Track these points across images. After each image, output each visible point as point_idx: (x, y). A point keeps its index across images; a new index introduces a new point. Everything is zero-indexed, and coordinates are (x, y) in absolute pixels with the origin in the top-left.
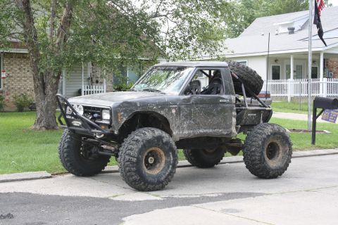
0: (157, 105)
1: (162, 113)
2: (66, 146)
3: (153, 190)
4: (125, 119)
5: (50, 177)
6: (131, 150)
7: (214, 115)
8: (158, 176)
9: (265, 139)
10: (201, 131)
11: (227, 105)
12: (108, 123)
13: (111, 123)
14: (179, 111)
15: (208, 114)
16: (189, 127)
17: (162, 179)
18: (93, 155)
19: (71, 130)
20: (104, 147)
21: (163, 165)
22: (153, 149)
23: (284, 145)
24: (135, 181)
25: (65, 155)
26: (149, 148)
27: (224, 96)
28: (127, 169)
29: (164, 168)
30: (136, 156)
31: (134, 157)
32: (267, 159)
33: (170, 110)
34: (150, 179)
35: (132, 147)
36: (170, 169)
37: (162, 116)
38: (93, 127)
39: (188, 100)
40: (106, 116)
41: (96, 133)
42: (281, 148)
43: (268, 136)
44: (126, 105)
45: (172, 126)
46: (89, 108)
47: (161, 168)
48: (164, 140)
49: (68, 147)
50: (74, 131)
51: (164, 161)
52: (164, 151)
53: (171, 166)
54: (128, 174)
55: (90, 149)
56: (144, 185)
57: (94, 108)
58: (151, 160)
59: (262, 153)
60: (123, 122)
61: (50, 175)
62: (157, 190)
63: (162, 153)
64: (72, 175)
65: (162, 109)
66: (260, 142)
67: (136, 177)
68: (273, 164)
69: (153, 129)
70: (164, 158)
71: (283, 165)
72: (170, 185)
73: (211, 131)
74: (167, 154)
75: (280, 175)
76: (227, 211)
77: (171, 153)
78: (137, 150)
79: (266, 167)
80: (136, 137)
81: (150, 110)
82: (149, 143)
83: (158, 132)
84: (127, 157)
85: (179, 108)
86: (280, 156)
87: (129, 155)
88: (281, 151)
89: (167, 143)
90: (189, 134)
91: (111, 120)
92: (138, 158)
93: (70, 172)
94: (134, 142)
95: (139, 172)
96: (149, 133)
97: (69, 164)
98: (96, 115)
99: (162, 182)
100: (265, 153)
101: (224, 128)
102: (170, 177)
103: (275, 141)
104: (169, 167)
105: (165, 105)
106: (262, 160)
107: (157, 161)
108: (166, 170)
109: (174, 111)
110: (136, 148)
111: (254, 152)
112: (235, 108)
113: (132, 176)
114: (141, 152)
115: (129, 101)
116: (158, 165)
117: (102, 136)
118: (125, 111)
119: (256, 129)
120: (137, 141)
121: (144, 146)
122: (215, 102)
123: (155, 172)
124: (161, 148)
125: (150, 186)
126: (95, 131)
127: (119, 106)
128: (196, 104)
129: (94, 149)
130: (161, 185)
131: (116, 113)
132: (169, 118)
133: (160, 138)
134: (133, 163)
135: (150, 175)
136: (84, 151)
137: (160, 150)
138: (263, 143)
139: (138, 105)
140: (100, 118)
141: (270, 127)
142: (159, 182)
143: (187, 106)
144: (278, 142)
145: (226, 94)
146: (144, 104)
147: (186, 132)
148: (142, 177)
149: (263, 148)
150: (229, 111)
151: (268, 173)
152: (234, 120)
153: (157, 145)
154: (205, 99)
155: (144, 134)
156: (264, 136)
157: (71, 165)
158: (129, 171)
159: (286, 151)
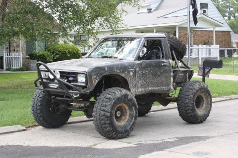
0: (120, 69)
1: (123, 75)
4: (97, 81)
5: (25, 130)
6: (105, 106)
7: (159, 76)
8: (125, 126)
9: (195, 93)
10: (150, 89)
11: (167, 68)
12: (84, 85)
13: (87, 84)
14: (135, 73)
15: (155, 75)
16: (142, 86)
17: (128, 128)
18: (61, 111)
19: (47, 91)
20: (74, 104)
21: (127, 117)
22: (121, 104)
23: (207, 97)
24: (108, 131)
25: (39, 111)
26: (118, 104)
27: (165, 61)
28: (103, 122)
29: (129, 119)
30: (110, 111)
31: (108, 112)
32: (196, 109)
33: (129, 72)
34: (120, 129)
35: (106, 104)
36: (133, 120)
37: (123, 78)
38: (70, 88)
39: (141, 64)
40: (81, 79)
42: (205, 100)
43: (197, 91)
44: (98, 69)
45: (130, 85)
47: (126, 120)
48: (129, 97)
49: (41, 105)
51: (128, 114)
52: (128, 106)
53: (134, 118)
54: (103, 126)
55: (58, 105)
56: (116, 134)
57: (69, 73)
58: (118, 114)
59: (193, 104)
60: (96, 84)
62: (124, 138)
63: (127, 108)
65: (123, 72)
66: (192, 96)
67: (110, 128)
68: (200, 112)
69: (120, 89)
70: (128, 112)
71: (207, 113)
72: (132, 133)
73: (156, 88)
74: (130, 109)
76: (198, 154)
77: (133, 108)
78: (110, 106)
79: (196, 115)
80: (108, 96)
81: (115, 73)
82: (118, 100)
83: (124, 91)
84: (102, 113)
85: (135, 71)
86: (204, 105)
87: (104, 110)
88: (205, 102)
89: (131, 100)
90: (142, 91)
91: (86, 82)
92: (111, 113)
94: (107, 100)
95: (112, 124)
96: (118, 92)
97: (41, 119)
98: (71, 79)
99: (128, 131)
100: (195, 104)
101: (165, 86)
102: (133, 126)
103: (201, 94)
104: (132, 119)
105: (125, 68)
106: (193, 110)
107: (123, 114)
108: (131, 121)
109: (131, 74)
110: (109, 104)
111: (187, 103)
112: (172, 70)
113: (106, 128)
114: (113, 108)
115: (99, 66)
116: (123, 118)
117: (78, 95)
118: (97, 75)
120: (110, 99)
121: (115, 103)
122: (159, 66)
123: (122, 123)
124: (126, 104)
125: (120, 135)
126: (71, 91)
127: (92, 71)
128: (147, 67)
130: (127, 133)
131: (91, 76)
132: (129, 80)
133: (126, 96)
134: (108, 117)
136: (54, 108)
137: (125, 106)
138: (194, 96)
139: (106, 69)
140: (76, 80)
141: (198, 84)
142: (126, 131)
143: (140, 69)
144: (203, 95)
145: (166, 59)
146: (111, 68)
147: (140, 90)
148: (114, 128)
149: (194, 100)
150: (169, 72)
151: (197, 119)
152: (172, 79)
153: (124, 102)
154: (152, 63)
155: (115, 93)
156: (194, 91)
157: (43, 119)
158: (104, 124)
159: (208, 102)
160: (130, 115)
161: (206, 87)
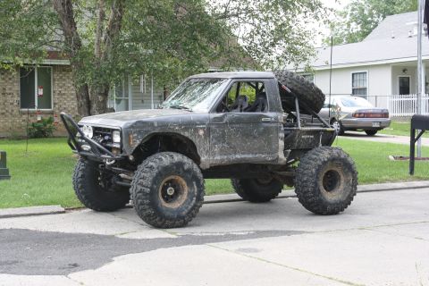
0: (180, 125)
1: (187, 134)
2: (80, 175)
3: (173, 227)
4: (138, 142)
5: (64, 212)
6: (143, 178)
7: (255, 137)
8: (179, 210)
9: (319, 166)
10: (238, 156)
11: (272, 125)
12: (118, 146)
13: (122, 146)
14: (208, 131)
15: (247, 135)
16: (222, 152)
17: (184, 213)
19: (83, 155)
20: (122, 175)
21: (185, 196)
22: (172, 177)
23: (346, 174)
24: (149, 215)
25: (80, 185)
26: (165, 177)
27: (267, 114)
28: (140, 201)
29: (186, 200)
30: (149, 186)
31: (147, 187)
32: (323, 190)
33: (196, 130)
34: (168, 214)
35: (145, 175)
36: (194, 201)
37: (187, 139)
38: (103, 152)
39: (221, 119)
40: (117, 138)
42: (342, 177)
43: (325, 163)
44: (140, 126)
46: (100, 129)
47: (183, 201)
48: (186, 167)
49: (82, 176)
51: (186, 193)
52: (186, 181)
53: (195, 199)
54: (141, 207)
55: (109, 179)
56: (161, 220)
57: (105, 129)
58: (170, 191)
59: (316, 184)
60: (136, 145)
61: (63, 209)
62: (178, 227)
63: (184, 183)
65: (186, 129)
66: (314, 170)
67: (150, 211)
68: (332, 197)
69: (172, 153)
70: (186, 189)
71: (345, 199)
72: (194, 221)
73: (251, 156)
74: (190, 184)
76: (244, 250)
77: (194, 183)
78: (151, 178)
79: (321, 201)
80: (151, 164)
81: (171, 131)
82: (166, 171)
83: (177, 157)
84: (139, 188)
85: (209, 129)
86: (342, 187)
87: (141, 184)
88: (342, 182)
89: (189, 171)
90: (222, 160)
91: (121, 143)
92: (151, 188)
93: (87, 206)
94: (148, 170)
95: (154, 204)
96: (166, 159)
97: (84, 197)
98: (107, 138)
99: (183, 218)
100: (321, 183)
101: (268, 153)
102: (193, 211)
103: (334, 169)
104: (192, 200)
105: (190, 125)
107: (178, 192)
108: (189, 203)
109: (201, 132)
110: (149, 176)
111: (306, 182)
112: (283, 129)
113: (145, 210)
114: (156, 180)
115: (144, 120)
116: (179, 197)
117: (113, 162)
118: (139, 132)
119: (310, 154)
120: (151, 167)
121: (160, 174)
122: (256, 121)
123: (175, 205)
124: (182, 177)
125: (168, 222)
126: (106, 156)
127: (132, 127)
128: (231, 123)
129: (114, 179)
130: (182, 221)
131: (128, 134)
132: (197, 141)
133: (180, 165)
134: (146, 194)
135: (167, 209)
136: (104, 182)
137: (181, 179)
138: (318, 171)
139: (156, 125)
140: (111, 141)
142: (180, 217)
143: (219, 126)
145: (270, 111)
146: (163, 124)
147: (218, 158)
148: (158, 212)
149: (317, 178)
150: (275, 132)
151: (325, 207)
152: (281, 143)
153: (177, 173)
154: (243, 117)
155: (161, 159)
156: (319, 162)
157: (86, 198)
158: (142, 204)
159: (348, 181)
160: (189, 193)
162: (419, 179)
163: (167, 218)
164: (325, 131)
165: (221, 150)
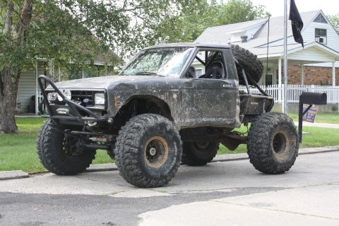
0: (157, 89)
1: (163, 98)
2: (46, 139)
3: (156, 187)
4: (122, 104)
5: (28, 177)
6: (131, 138)
7: (218, 102)
8: (161, 170)
9: (272, 129)
10: (204, 120)
11: (230, 91)
12: (103, 108)
13: (106, 108)
14: (181, 95)
15: (211, 101)
16: (191, 115)
17: (166, 173)
18: (78, 150)
19: (55, 119)
20: (93, 139)
21: (166, 157)
22: (156, 138)
23: (290, 137)
24: (136, 176)
25: (46, 150)
26: (151, 136)
27: (227, 81)
28: (127, 161)
29: (167, 160)
30: (137, 146)
31: (135, 147)
32: (274, 152)
33: (171, 94)
34: (153, 173)
35: (133, 135)
36: (174, 161)
37: (163, 101)
38: (84, 113)
39: (189, 84)
40: (100, 100)
41: (87, 120)
42: (287, 140)
43: (275, 126)
44: (123, 87)
45: (173, 113)
46: (78, 92)
47: (164, 161)
48: (168, 128)
49: (49, 141)
50: (57, 120)
51: (167, 153)
52: (168, 141)
53: (175, 158)
54: (128, 167)
55: (74, 143)
56: (147, 180)
57: (84, 92)
58: (152, 152)
59: (269, 145)
60: (120, 107)
61: (27, 174)
62: (160, 186)
63: (165, 143)
64: (52, 174)
65: (162, 93)
66: (267, 133)
67: (137, 171)
68: (280, 157)
69: (154, 115)
70: (167, 149)
71: (290, 159)
73: (214, 120)
74: (170, 145)
75: (288, 170)
77: (175, 143)
78: (138, 139)
79: (273, 161)
80: (136, 124)
81: (149, 94)
82: (151, 131)
83: (161, 119)
84: (127, 148)
85: (181, 92)
86: (287, 148)
87: (129, 144)
88: (287, 144)
89: (171, 132)
90: (191, 123)
91: (106, 105)
92: (139, 148)
93: (51, 170)
94: (135, 130)
95: (140, 165)
96: (152, 120)
97: (49, 161)
98: (86, 100)
99: (165, 177)
100: (272, 144)
101: (228, 117)
102: (174, 171)
103: (281, 132)
104: (173, 160)
105: (166, 88)
106: (269, 154)
107: (159, 153)
108: (170, 163)
109: (175, 96)
110: (137, 136)
111: (260, 143)
112: (238, 95)
113: (132, 170)
114: (142, 141)
115: (126, 82)
116: (160, 158)
117: (95, 124)
118: (122, 95)
119: (261, 118)
120: (138, 128)
121: (146, 134)
122: (218, 87)
123: (157, 165)
124: (164, 137)
125: (153, 182)
126: (86, 118)
127: (115, 89)
128: (199, 88)
130: (164, 180)
131: (112, 96)
132: (171, 104)
133: (163, 125)
134: (134, 154)
135: (153, 169)
136: (68, 147)
137: (163, 140)
138: (270, 133)
139: (137, 88)
140: (92, 103)
141: (277, 116)
142: (163, 177)
143: (189, 90)
144: (285, 133)
145: (230, 78)
146: (143, 87)
147: (188, 120)
148: (145, 171)
149: (270, 140)
150: (233, 98)
151: (275, 167)
152: (238, 108)
153: (160, 134)
154: (207, 82)
155: (146, 120)
156: (271, 126)
157: (52, 162)
158: (129, 164)
159: (293, 144)
160: (169, 154)
161: (289, 121)
162: (308, 146)
163: (152, 178)
164: (267, 99)
165: (191, 114)
